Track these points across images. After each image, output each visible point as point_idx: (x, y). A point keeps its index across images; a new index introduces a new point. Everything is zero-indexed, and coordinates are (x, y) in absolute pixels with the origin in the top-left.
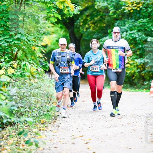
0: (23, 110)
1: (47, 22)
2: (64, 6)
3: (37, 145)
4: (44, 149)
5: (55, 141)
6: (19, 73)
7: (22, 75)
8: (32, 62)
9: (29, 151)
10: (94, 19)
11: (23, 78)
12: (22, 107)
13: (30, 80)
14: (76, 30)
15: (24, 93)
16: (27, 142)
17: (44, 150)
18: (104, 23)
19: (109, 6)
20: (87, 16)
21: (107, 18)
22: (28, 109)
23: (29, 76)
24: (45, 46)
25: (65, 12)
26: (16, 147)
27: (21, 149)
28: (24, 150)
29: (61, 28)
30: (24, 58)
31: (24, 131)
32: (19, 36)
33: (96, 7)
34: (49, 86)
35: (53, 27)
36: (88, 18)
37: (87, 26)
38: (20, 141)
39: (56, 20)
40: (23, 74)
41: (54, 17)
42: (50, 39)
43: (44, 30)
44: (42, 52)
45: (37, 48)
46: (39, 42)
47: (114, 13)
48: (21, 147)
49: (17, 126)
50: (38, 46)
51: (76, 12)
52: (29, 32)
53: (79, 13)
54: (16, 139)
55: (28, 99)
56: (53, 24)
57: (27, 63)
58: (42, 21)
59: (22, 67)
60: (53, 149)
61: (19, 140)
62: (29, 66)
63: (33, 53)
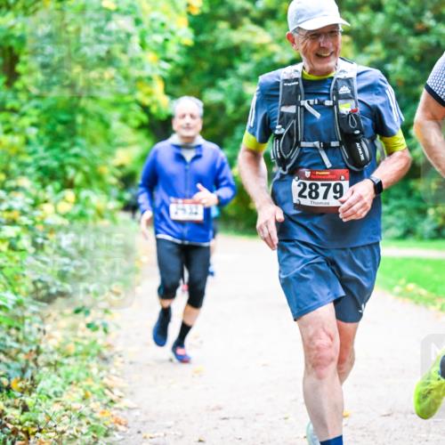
2: (151, 101)
3: (105, 331)
6: (76, 211)
9: (92, 340)
11: (83, 220)
13: (95, 221)
16: (89, 326)
23: (93, 217)
27: (80, 338)
30: (85, 184)
31: (84, 307)
39: (138, 123)
40: (85, 212)
47: (235, 112)
56: (134, 129)
57: (91, 194)
59: (83, 201)
62: (94, 199)
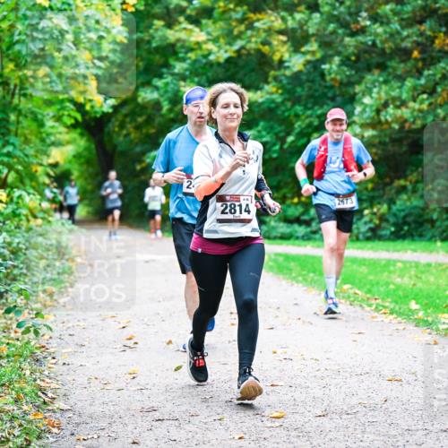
0: (16, 272)
1: (57, 124)
2: (85, 99)
3: (36, 333)
4: (51, 338)
5: (70, 325)
6: (9, 210)
7: (15, 214)
8: (31, 191)
9: (25, 341)
10: (135, 121)
11: (17, 219)
12: (14, 267)
13: (28, 221)
14: (106, 139)
15: (18, 243)
17: (50, 341)
18: (154, 127)
19: (162, 99)
20: (126, 116)
21: (158, 120)
22: (24, 271)
23: (26, 216)
24: (55, 165)
25: (88, 108)
26: (4, 334)
27: (12, 339)
28: (18, 340)
29: (82, 135)
30: (18, 184)
31: (15, 306)
32: (10, 148)
33: (140, 100)
34: (60, 233)
35: (67, 133)
36: (128, 120)
37: (124, 132)
38: (11, 324)
39: (73, 121)
40: (18, 212)
41: (69, 115)
42: (62, 153)
43: (53, 138)
44: (48, 175)
45: (40, 169)
46: (45, 158)
48: (13, 335)
49: (7, 299)
50: (41, 165)
51: (107, 108)
52: (27, 141)
53: (110, 111)
54: (4, 321)
55: (25, 254)
56: (68, 127)
57: (24, 193)
58: (49, 123)
59: (15, 200)
60: (67, 338)
61: (9, 322)
62: (27, 199)
63: (33, 177)
